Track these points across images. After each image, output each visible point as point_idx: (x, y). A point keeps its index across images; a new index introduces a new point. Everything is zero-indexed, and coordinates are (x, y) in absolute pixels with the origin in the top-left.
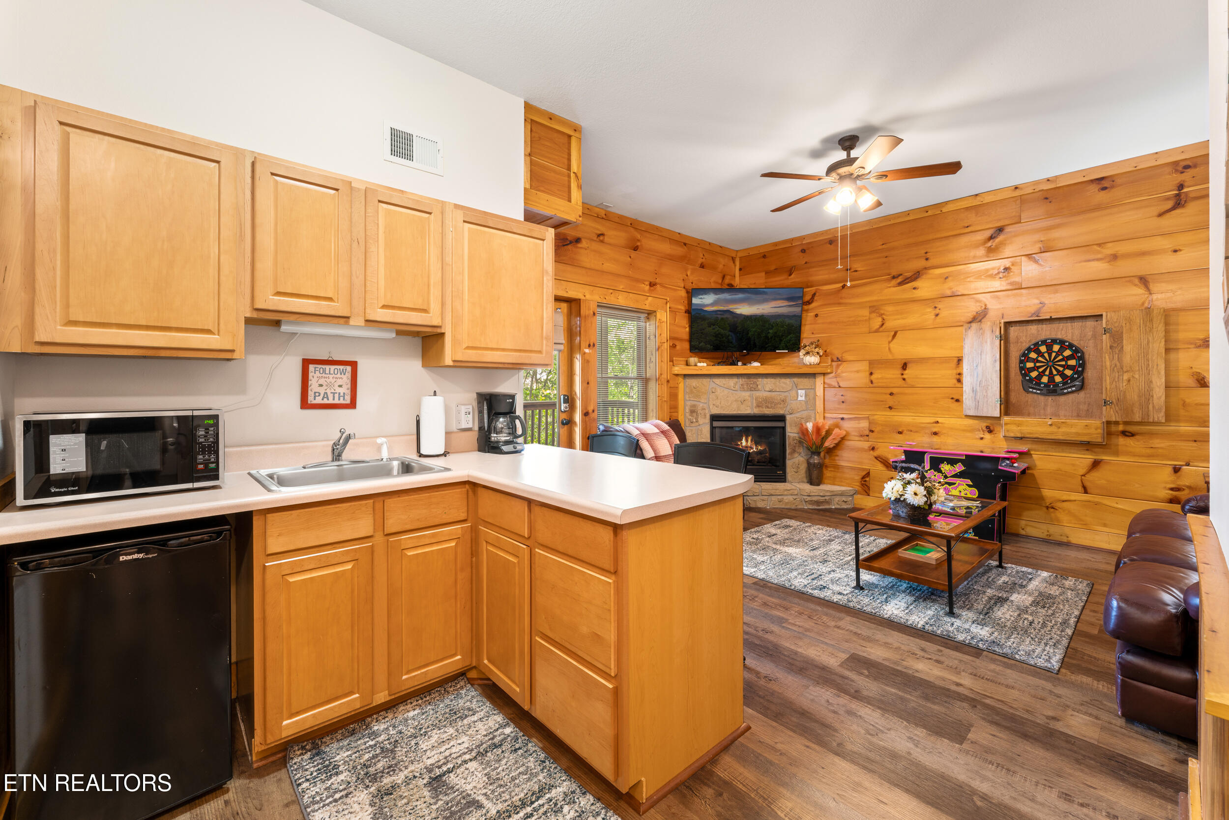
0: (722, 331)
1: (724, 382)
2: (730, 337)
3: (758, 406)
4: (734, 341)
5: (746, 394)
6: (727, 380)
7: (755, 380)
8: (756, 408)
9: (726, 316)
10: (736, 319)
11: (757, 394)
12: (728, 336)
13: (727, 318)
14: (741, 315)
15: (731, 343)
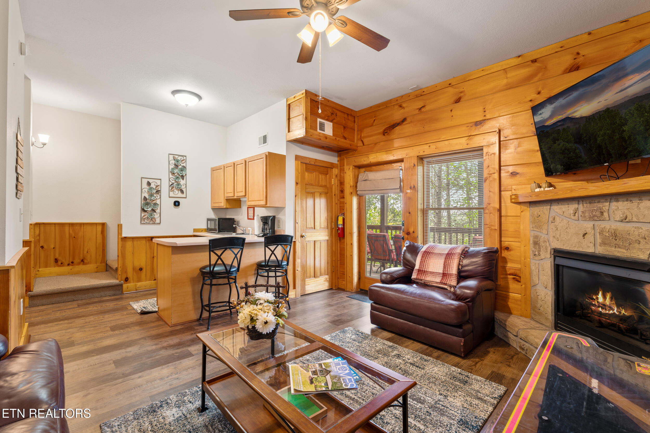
0: (567, 144)
1: (564, 210)
2: (577, 151)
3: (603, 243)
4: (583, 154)
5: (588, 225)
6: (567, 206)
7: (600, 205)
8: (600, 246)
9: (568, 124)
10: (577, 126)
11: (603, 224)
12: (575, 150)
13: (568, 127)
14: (582, 118)
15: (580, 157)
